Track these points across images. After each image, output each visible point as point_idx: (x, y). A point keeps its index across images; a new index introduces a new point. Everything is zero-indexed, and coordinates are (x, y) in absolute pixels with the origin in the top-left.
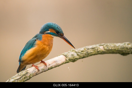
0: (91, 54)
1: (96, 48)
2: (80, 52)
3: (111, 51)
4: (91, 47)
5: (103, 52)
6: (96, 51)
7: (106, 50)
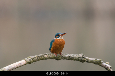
0: (40, 59)
1: (43, 56)
2: (34, 58)
3: (51, 58)
4: (40, 55)
5: (46, 58)
6: (43, 58)
7: (48, 57)
